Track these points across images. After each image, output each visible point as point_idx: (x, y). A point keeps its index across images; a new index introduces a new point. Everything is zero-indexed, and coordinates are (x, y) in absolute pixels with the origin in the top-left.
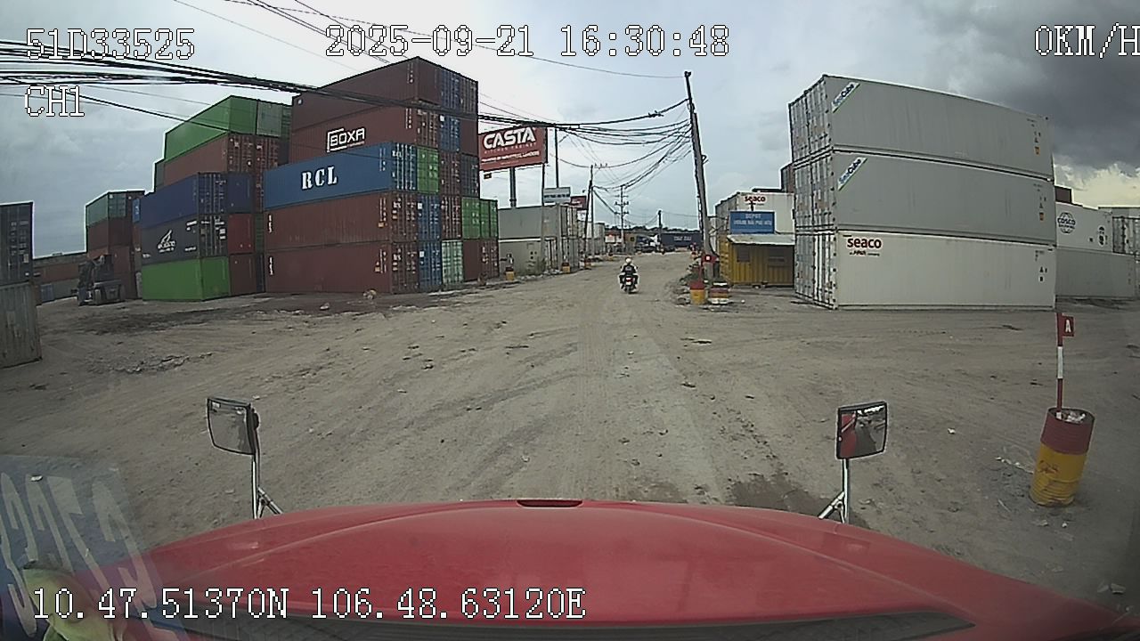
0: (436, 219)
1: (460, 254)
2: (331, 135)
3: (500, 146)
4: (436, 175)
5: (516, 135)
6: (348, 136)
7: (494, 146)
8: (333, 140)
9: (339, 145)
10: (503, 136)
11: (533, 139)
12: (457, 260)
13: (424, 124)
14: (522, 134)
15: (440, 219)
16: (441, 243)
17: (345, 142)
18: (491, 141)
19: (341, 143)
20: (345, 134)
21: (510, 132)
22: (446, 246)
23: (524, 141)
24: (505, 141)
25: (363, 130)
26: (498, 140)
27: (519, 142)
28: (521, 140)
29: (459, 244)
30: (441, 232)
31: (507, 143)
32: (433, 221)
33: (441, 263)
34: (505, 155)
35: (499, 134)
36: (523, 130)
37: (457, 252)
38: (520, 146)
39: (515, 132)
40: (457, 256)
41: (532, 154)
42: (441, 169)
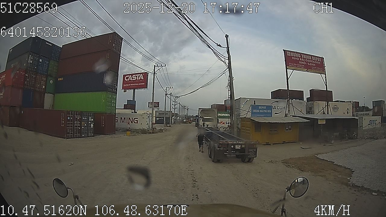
3: (131, 80)
5: (137, 77)
7: (129, 80)
11: (143, 79)
18: (127, 78)
21: (135, 75)
23: (139, 79)
24: (132, 78)
26: (130, 78)
27: (137, 79)
31: (133, 79)
34: (132, 84)
35: (130, 76)
36: (139, 75)
38: (138, 81)
39: (137, 75)
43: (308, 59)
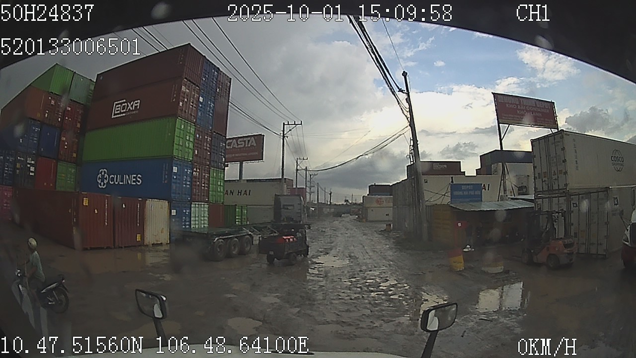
0: (188, 183)
1: (206, 214)
2: (116, 105)
3: (235, 148)
4: (191, 146)
5: (245, 141)
6: (128, 106)
7: (231, 148)
8: (118, 109)
9: (121, 113)
10: (237, 141)
11: (255, 145)
12: (204, 220)
13: (186, 100)
14: (249, 141)
15: (192, 183)
16: (191, 204)
17: (125, 110)
18: (230, 144)
19: (122, 111)
20: (126, 104)
21: (242, 139)
22: (195, 207)
23: (249, 145)
24: (238, 145)
25: (139, 101)
26: (234, 144)
27: (246, 146)
28: (248, 144)
29: (207, 206)
30: (192, 194)
31: (239, 146)
32: (186, 184)
33: (190, 221)
34: (237, 153)
35: (234, 140)
36: (249, 138)
37: (204, 213)
38: (247, 149)
39: (245, 139)
40: (204, 217)
41: (254, 154)
42: (195, 140)
43: (530, 106)
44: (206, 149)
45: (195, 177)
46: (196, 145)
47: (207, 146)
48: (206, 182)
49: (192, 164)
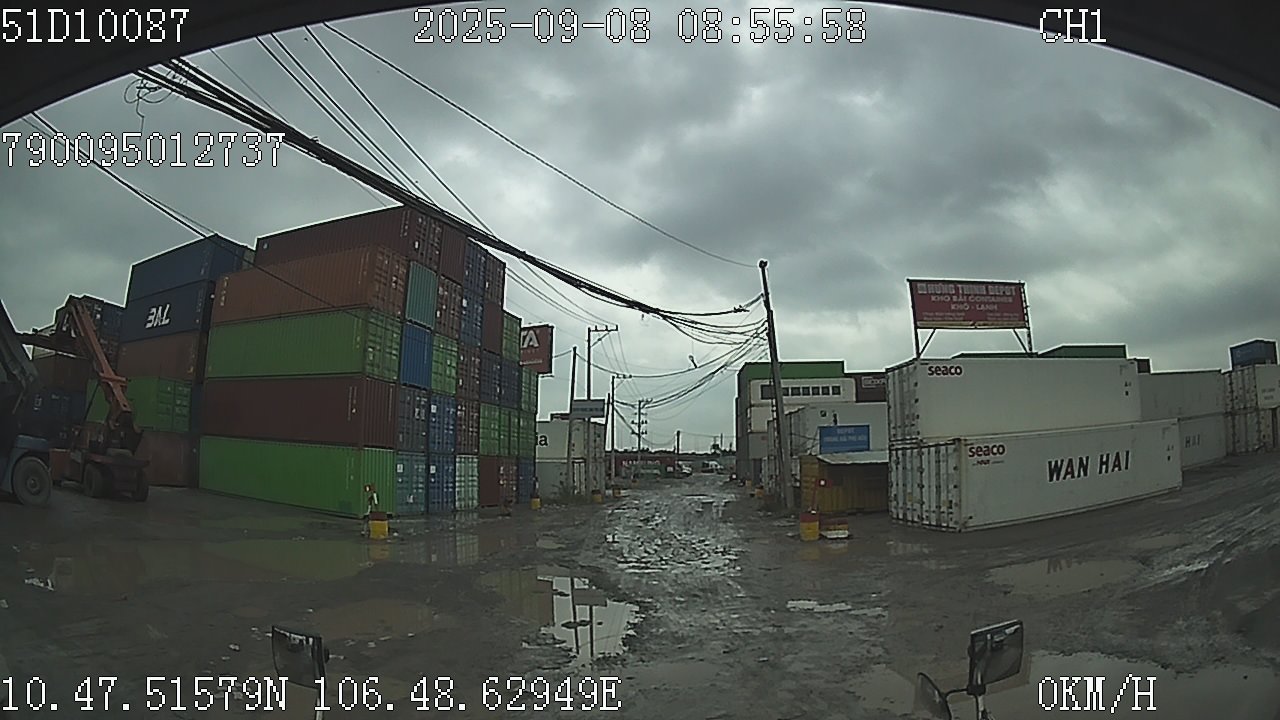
0: (451, 427)
1: (476, 473)
4: (454, 371)
11: (536, 345)
12: (473, 480)
13: (444, 307)
15: (455, 427)
16: (455, 458)
22: (460, 462)
23: (525, 346)
28: (523, 344)
29: (476, 460)
30: (455, 444)
32: (448, 429)
33: (455, 481)
36: (525, 333)
37: (473, 470)
40: (472, 476)
41: (536, 362)
42: (460, 366)
43: (976, 295)
44: (474, 377)
45: (461, 418)
46: (460, 371)
47: (474, 372)
48: (475, 425)
49: (456, 400)
